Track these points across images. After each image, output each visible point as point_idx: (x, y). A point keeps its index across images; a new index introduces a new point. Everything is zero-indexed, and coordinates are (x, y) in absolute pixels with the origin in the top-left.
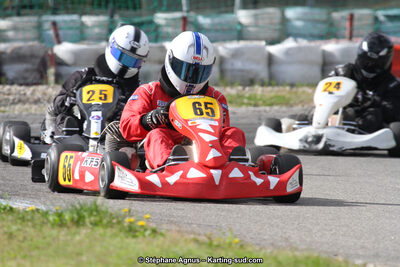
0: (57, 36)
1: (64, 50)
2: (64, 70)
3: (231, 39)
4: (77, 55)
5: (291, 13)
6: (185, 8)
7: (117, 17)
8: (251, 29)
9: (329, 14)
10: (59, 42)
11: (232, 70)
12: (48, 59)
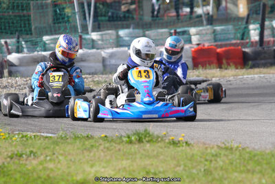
0: (8, 49)
1: (13, 57)
2: (13, 69)
3: (108, 48)
4: (20, 60)
5: (122, 33)
6: (79, 31)
7: (21, 39)
8: (100, 42)
9: (144, 32)
10: (10, 53)
11: (110, 65)
12: (4, 63)
